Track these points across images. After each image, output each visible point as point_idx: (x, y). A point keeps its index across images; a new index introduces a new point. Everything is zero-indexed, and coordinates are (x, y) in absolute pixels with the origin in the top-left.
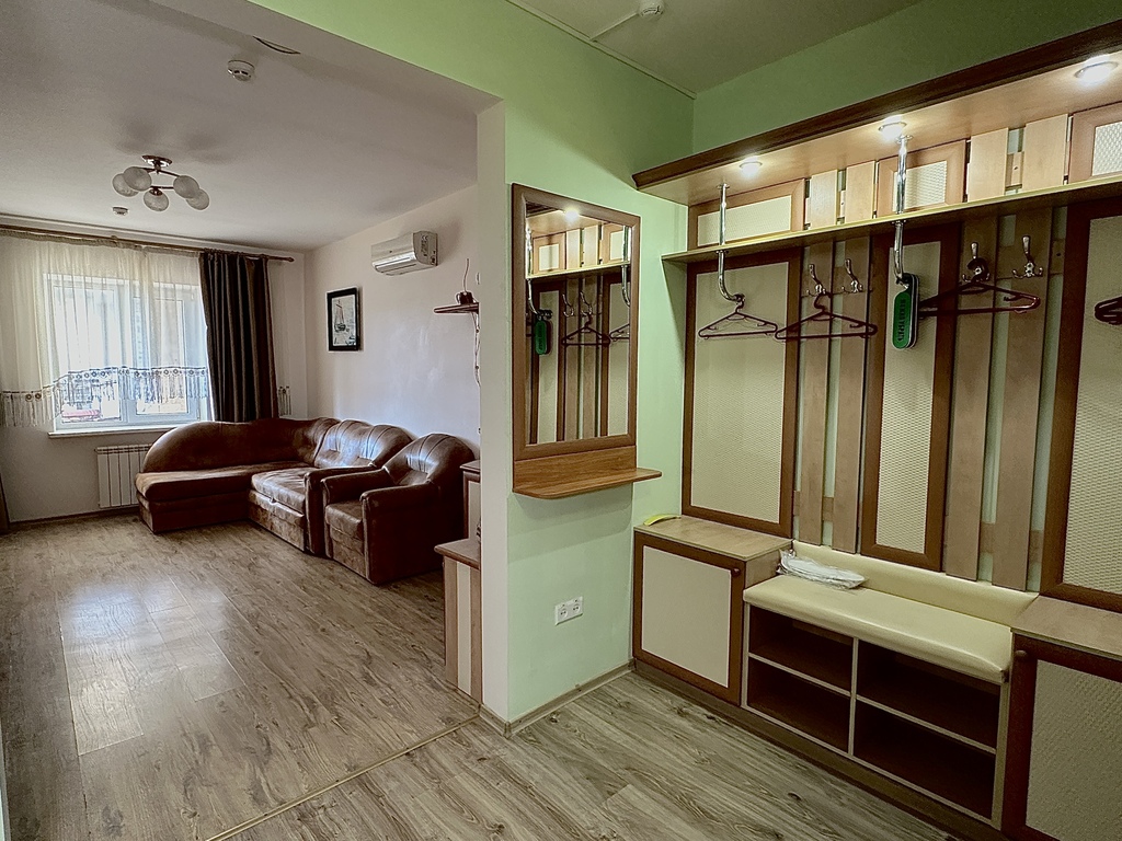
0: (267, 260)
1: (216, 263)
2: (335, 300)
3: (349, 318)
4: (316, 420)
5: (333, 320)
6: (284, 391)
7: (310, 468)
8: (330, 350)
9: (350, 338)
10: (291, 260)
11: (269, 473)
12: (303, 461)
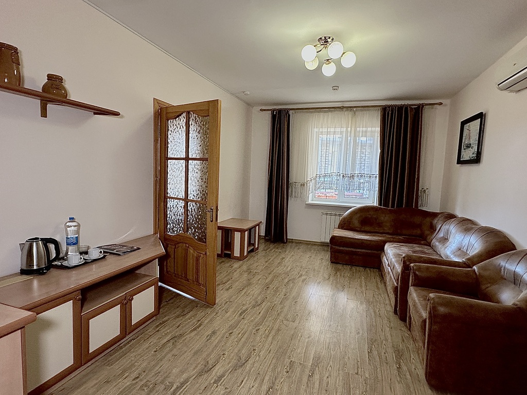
0: (423, 107)
1: (390, 112)
2: (466, 127)
3: (474, 140)
4: (441, 213)
5: (463, 141)
6: (424, 191)
7: (426, 247)
8: (457, 164)
9: (473, 154)
10: (441, 104)
11: (395, 245)
12: (425, 239)
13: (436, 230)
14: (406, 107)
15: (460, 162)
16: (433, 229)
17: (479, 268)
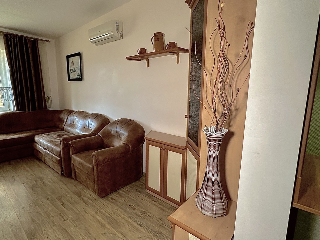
0: (37, 41)
1: (12, 39)
2: (70, 59)
3: (77, 67)
4: (63, 110)
5: (70, 68)
6: (49, 98)
7: (62, 131)
8: (68, 81)
9: (78, 75)
10: (49, 42)
11: (43, 135)
12: (58, 128)
13: (64, 121)
14: (25, 38)
15: (69, 80)
16: (62, 121)
17: (101, 134)
